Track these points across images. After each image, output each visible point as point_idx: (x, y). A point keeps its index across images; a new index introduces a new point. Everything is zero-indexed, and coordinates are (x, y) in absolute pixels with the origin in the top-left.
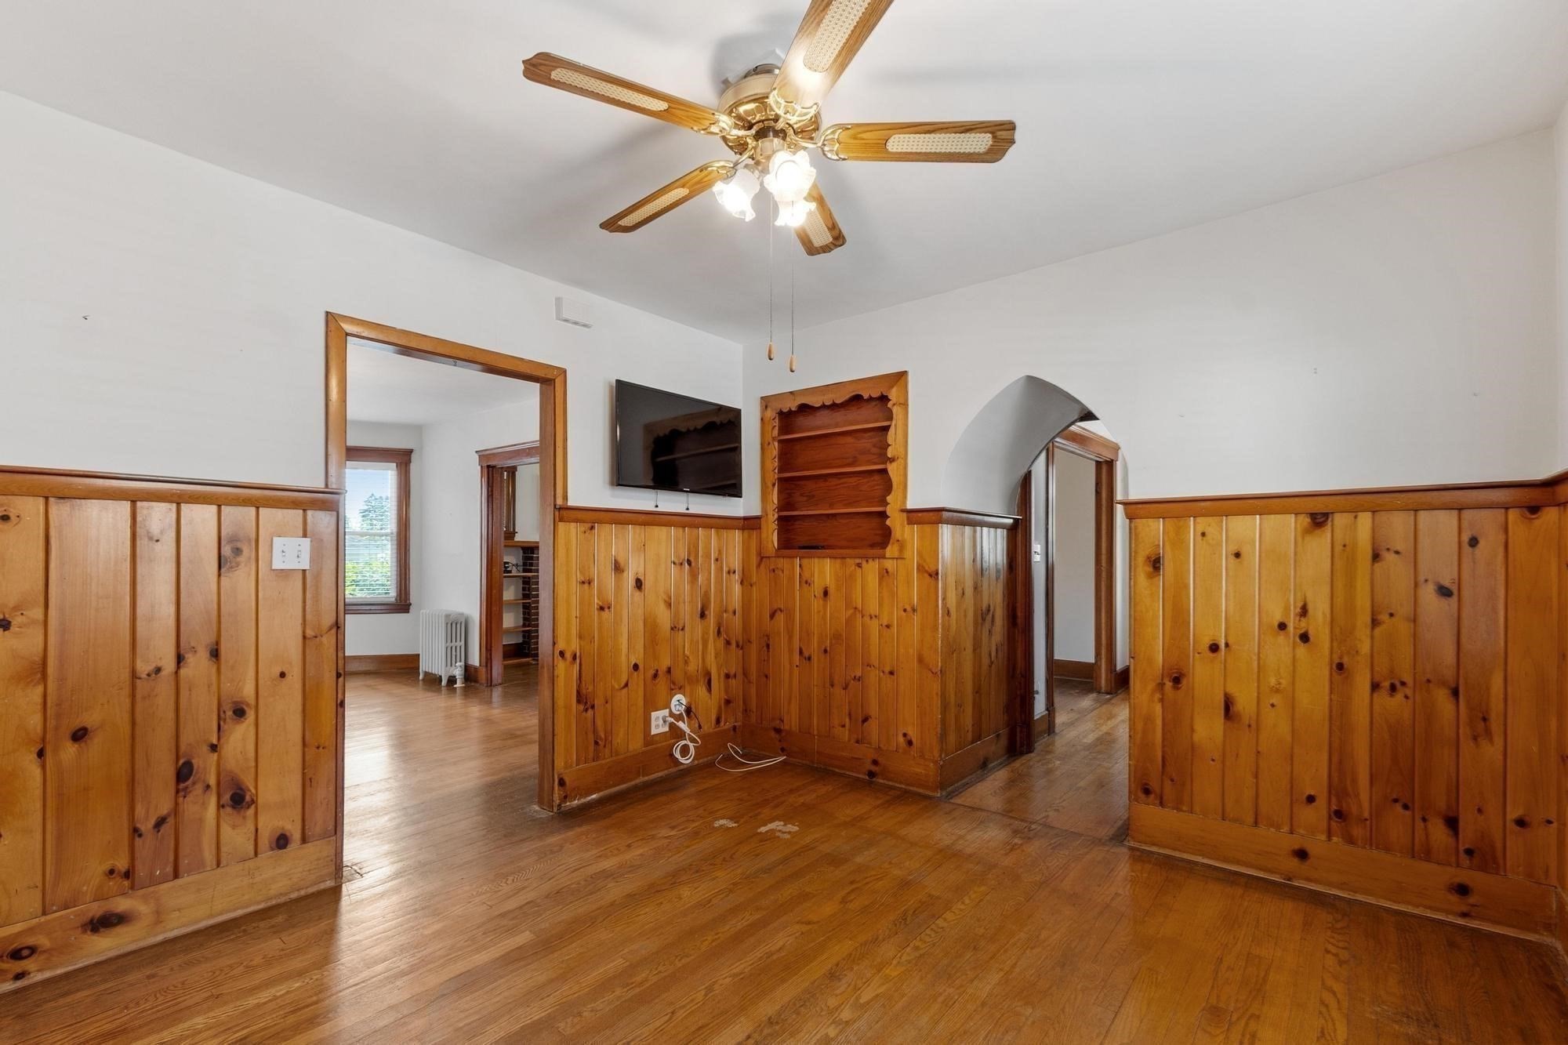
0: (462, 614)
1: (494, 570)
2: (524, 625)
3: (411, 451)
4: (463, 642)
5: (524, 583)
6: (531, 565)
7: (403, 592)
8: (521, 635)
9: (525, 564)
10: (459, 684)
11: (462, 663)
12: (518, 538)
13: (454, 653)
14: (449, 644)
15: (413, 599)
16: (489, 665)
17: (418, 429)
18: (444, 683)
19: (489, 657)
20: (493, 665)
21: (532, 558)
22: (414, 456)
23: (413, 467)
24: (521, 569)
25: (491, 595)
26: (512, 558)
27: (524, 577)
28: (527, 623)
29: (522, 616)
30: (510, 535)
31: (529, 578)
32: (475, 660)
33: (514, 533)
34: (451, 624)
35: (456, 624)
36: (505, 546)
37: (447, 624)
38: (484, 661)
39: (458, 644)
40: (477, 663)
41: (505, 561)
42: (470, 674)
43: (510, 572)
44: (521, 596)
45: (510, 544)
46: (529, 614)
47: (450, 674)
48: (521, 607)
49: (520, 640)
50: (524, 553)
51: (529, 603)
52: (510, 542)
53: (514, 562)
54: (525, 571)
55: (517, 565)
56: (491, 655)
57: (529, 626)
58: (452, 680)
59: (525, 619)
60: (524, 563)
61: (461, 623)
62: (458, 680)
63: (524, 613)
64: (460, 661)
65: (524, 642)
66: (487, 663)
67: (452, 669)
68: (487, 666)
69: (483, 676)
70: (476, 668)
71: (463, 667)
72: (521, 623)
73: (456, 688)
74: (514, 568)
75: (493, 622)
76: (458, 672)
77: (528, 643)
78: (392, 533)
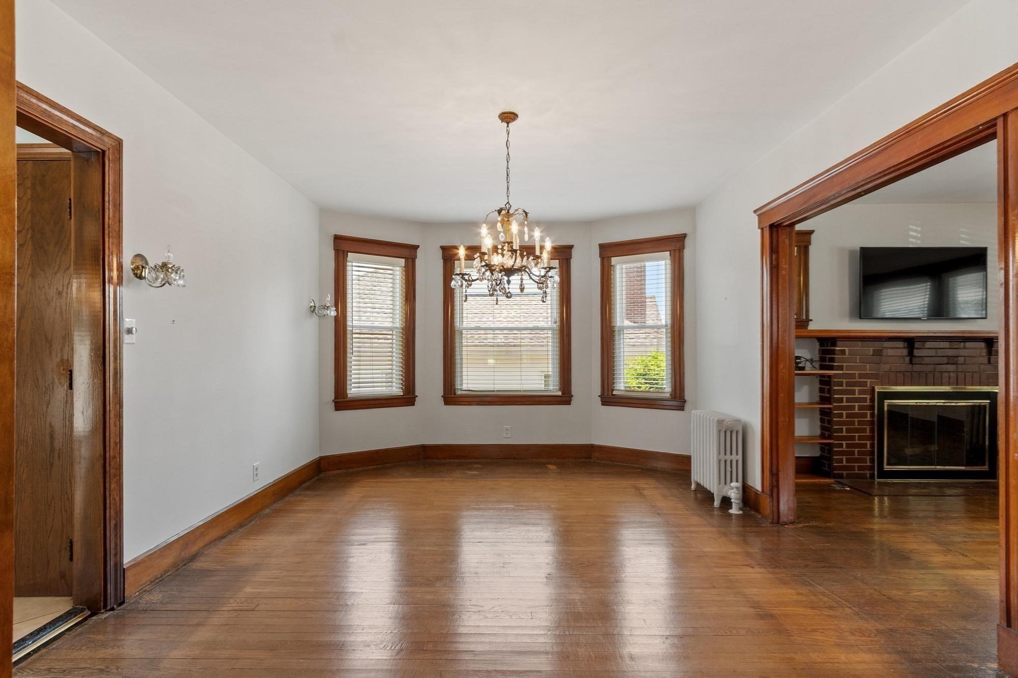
0: (738, 421)
1: (781, 366)
2: (822, 436)
3: (684, 236)
4: (740, 457)
5: (822, 382)
6: (832, 360)
7: (678, 388)
8: (818, 448)
9: (822, 359)
10: (734, 511)
11: (739, 484)
12: (812, 326)
13: (729, 468)
14: (722, 456)
15: (688, 395)
16: (775, 495)
17: (691, 211)
18: (717, 503)
19: (775, 483)
20: (781, 496)
21: (833, 352)
22: (688, 242)
23: (687, 253)
24: (817, 365)
25: (777, 400)
26: (805, 352)
27: (822, 376)
28: (827, 433)
29: (819, 423)
30: (803, 323)
31: (829, 377)
32: (756, 481)
33: (808, 320)
34: (725, 432)
35: (731, 432)
36: (797, 337)
37: (720, 431)
38: (767, 483)
39: (734, 457)
40: (758, 487)
41: (796, 355)
42: (748, 498)
43: (803, 368)
44: (817, 399)
45: (803, 334)
46: (829, 422)
47: (724, 494)
48: (818, 413)
49: (816, 453)
50: (821, 345)
51: (830, 409)
52: (802, 332)
53: (808, 357)
54: (822, 367)
55: (811, 361)
56: (778, 481)
57: (830, 437)
58: (726, 502)
59: (823, 428)
60: (820, 357)
61: (737, 432)
62: (734, 505)
63: (822, 421)
64: (737, 482)
65: (821, 457)
66: (772, 491)
67: (727, 487)
68: (772, 495)
69: (766, 504)
70: (756, 493)
71: (741, 489)
72: (818, 432)
73: (731, 515)
74: (808, 363)
75: (780, 434)
76: (734, 493)
77: (830, 459)
78: (666, 326)
